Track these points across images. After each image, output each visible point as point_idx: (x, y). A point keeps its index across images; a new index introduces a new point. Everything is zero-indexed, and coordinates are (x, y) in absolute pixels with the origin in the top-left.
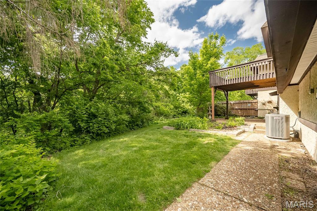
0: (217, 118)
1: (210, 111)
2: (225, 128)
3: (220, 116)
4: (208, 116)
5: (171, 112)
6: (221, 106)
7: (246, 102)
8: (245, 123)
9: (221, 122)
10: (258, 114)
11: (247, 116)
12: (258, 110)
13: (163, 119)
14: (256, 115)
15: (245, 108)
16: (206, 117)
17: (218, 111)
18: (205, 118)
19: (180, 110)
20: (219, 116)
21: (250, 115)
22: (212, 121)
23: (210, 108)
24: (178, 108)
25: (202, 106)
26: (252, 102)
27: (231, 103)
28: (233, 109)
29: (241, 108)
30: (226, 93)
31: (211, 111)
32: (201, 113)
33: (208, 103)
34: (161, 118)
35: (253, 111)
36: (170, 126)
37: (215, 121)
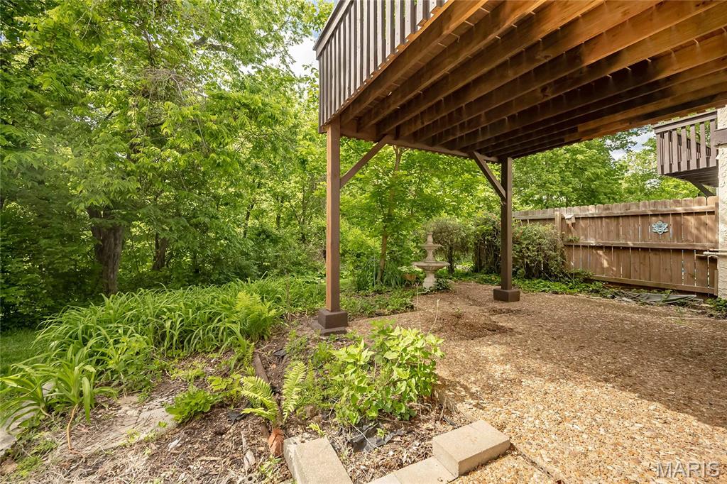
7: (642, 210)
10: (720, 286)
11: (649, 289)
12: (720, 263)
14: (707, 289)
15: (639, 243)
21: (663, 283)
26: (676, 214)
27: (563, 219)
29: (614, 242)
35: (688, 263)
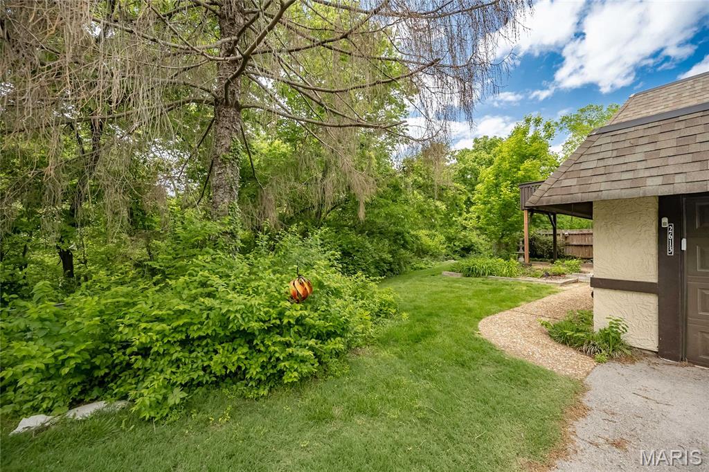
0: (536, 260)
1: (521, 249)
2: (547, 275)
3: (541, 257)
4: (519, 257)
5: (442, 249)
6: (543, 238)
8: (582, 269)
9: (539, 267)
13: (429, 261)
16: (515, 259)
17: (539, 247)
18: (512, 259)
19: (457, 243)
20: (539, 258)
22: (524, 265)
23: (521, 242)
24: (453, 239)
25: (506, 240)
27: (563, 234)
28: (568, 245)
30: (552, 216)
31: (523, 248)
32: (503, 252)
33: (518, 233)
34: (425, 259)
36: (453, 271)
37: (531, 265)
